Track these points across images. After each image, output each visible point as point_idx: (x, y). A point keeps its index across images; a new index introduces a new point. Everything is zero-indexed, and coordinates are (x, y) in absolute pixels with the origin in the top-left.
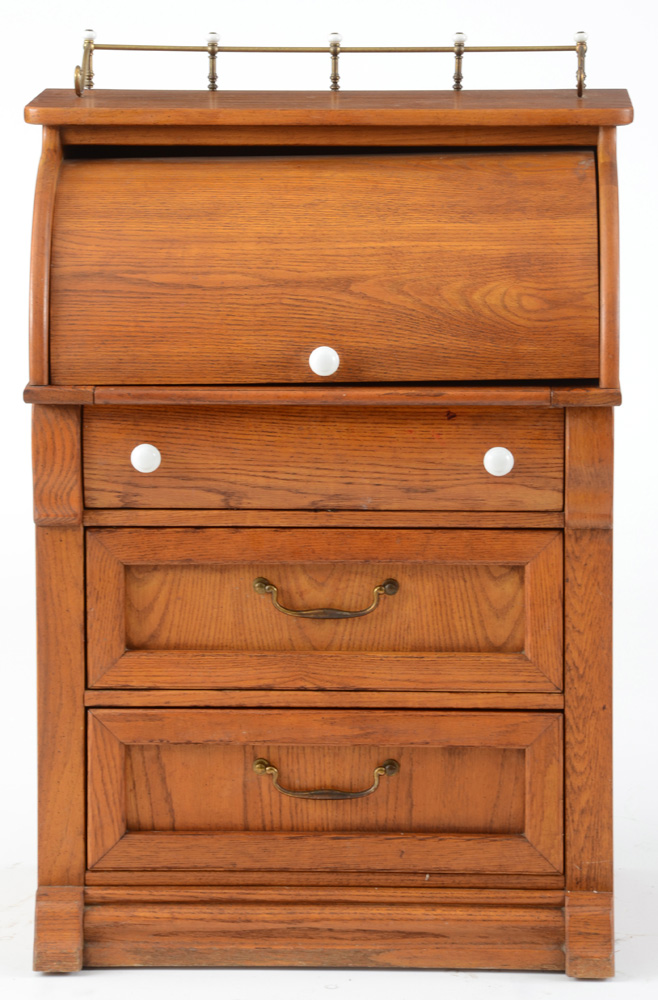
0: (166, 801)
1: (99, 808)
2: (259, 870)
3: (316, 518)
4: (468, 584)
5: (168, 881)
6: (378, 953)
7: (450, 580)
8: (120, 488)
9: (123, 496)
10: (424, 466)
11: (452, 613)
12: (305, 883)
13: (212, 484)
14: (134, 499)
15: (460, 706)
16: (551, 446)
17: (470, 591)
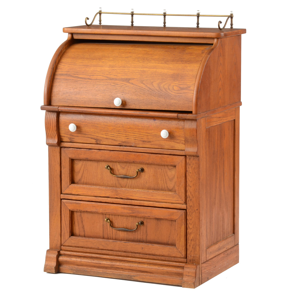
0: (83, 228)
1: (64, 228)
2: (105, 250)
3: (120, 148)
4: (162, 171)
5: (83, 251)
6: (134, 276)
7: (158, 169)
8: (69, 136)
9: (70, 138)
10: (147, 134)
11: (158, 179)
12: (117, 255)
13: (92, 137)
14: (73, 139)
15: (158, 206)
17: (163, 173)
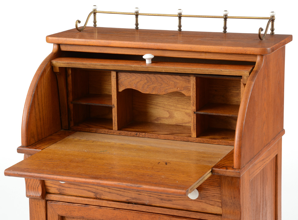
3: (128, 206)
8: (57, 187)
9: (59, 190)
13: (90, 189)
14: (63, 191)
16: (216, 189)
